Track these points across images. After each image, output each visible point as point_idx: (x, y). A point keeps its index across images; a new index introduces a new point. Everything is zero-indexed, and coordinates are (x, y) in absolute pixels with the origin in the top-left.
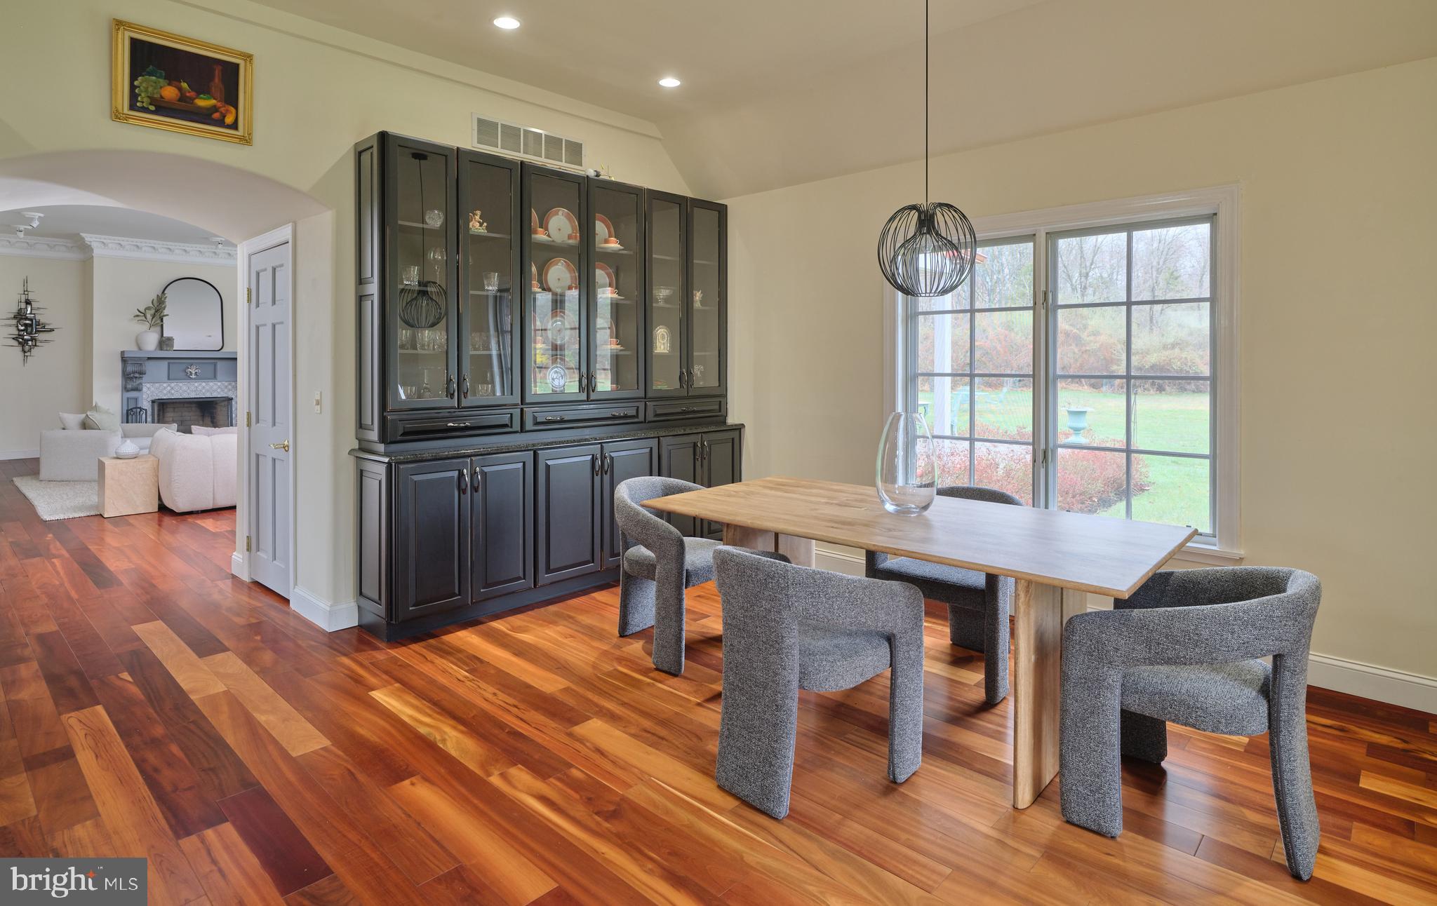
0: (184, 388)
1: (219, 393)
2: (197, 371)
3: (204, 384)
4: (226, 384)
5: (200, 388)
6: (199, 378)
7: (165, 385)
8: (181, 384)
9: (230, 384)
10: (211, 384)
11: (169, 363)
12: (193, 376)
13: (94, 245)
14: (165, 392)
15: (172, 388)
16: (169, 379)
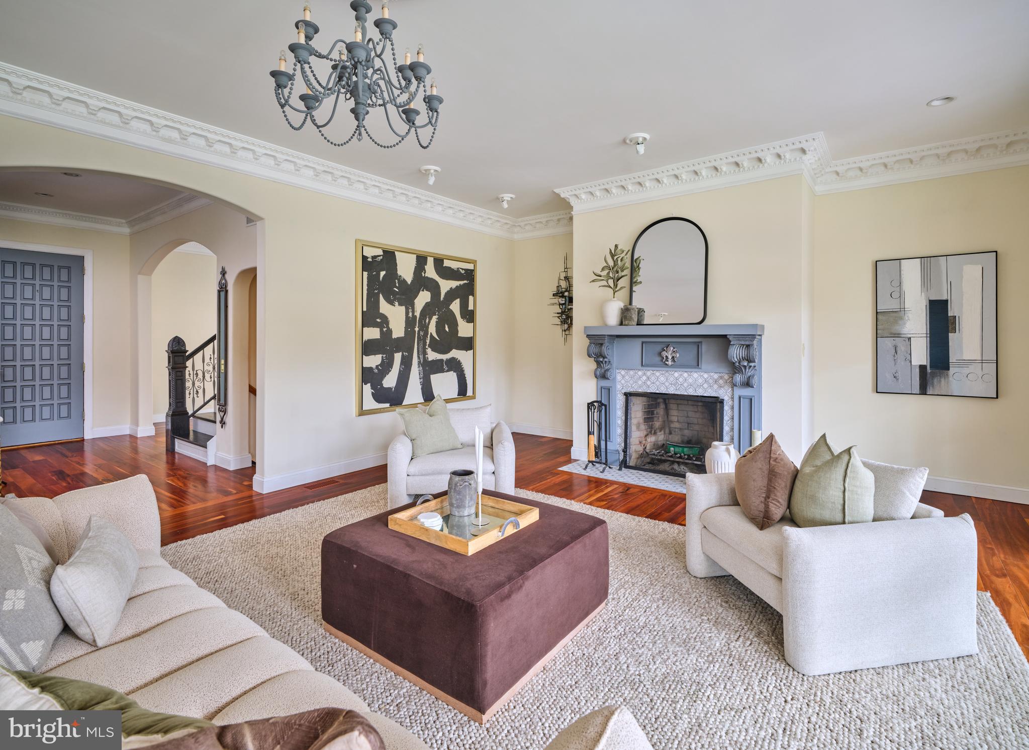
0: (662, 379)
1: (705, 390)
2: (674, 355)
3: (685, 375)
4: (716, 376)
5: (681, 380)
6: (677, 365)
7: (640, 373)
8: (658, 374)
9: (721, 378)
10: (695, 375)
11: (643, 343)
12: (670, 363)
13: (573, 202)
14: (640, 382)
15: (648, 378)
16: (642, 365)
